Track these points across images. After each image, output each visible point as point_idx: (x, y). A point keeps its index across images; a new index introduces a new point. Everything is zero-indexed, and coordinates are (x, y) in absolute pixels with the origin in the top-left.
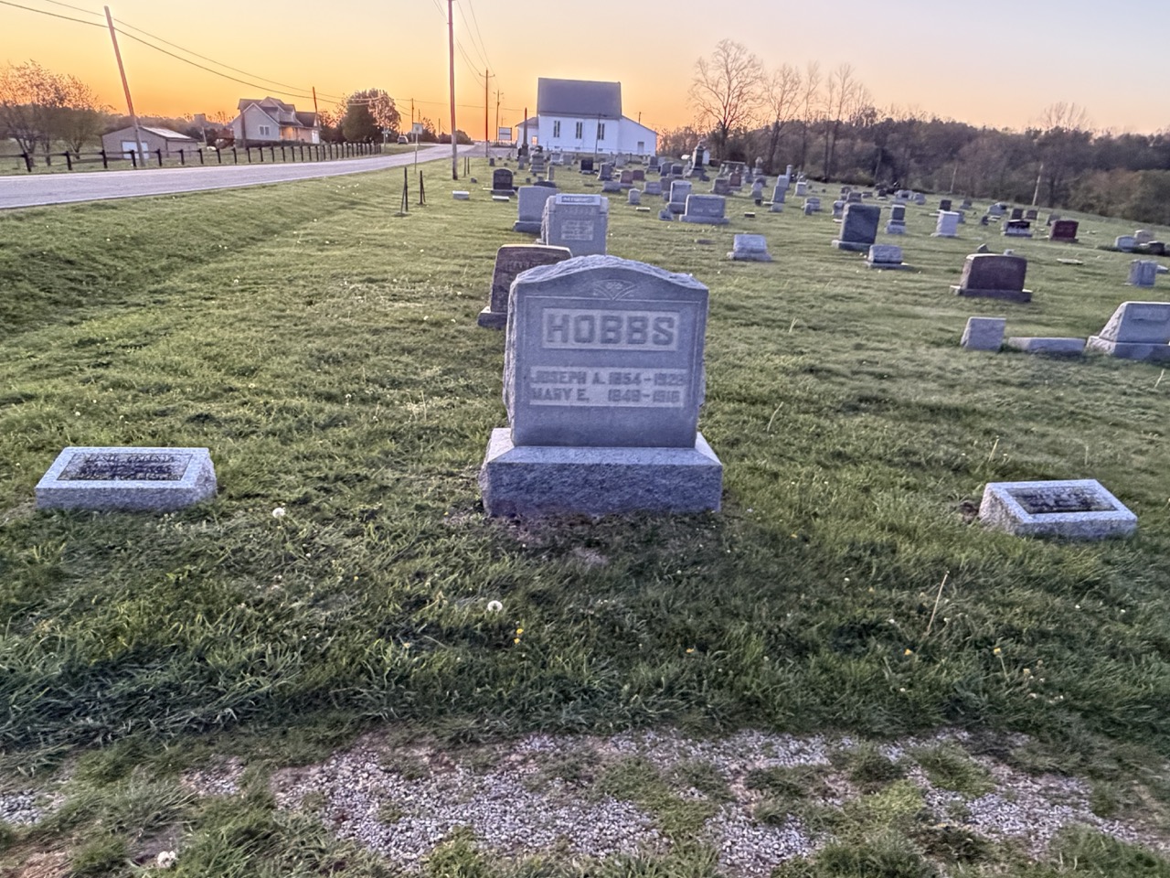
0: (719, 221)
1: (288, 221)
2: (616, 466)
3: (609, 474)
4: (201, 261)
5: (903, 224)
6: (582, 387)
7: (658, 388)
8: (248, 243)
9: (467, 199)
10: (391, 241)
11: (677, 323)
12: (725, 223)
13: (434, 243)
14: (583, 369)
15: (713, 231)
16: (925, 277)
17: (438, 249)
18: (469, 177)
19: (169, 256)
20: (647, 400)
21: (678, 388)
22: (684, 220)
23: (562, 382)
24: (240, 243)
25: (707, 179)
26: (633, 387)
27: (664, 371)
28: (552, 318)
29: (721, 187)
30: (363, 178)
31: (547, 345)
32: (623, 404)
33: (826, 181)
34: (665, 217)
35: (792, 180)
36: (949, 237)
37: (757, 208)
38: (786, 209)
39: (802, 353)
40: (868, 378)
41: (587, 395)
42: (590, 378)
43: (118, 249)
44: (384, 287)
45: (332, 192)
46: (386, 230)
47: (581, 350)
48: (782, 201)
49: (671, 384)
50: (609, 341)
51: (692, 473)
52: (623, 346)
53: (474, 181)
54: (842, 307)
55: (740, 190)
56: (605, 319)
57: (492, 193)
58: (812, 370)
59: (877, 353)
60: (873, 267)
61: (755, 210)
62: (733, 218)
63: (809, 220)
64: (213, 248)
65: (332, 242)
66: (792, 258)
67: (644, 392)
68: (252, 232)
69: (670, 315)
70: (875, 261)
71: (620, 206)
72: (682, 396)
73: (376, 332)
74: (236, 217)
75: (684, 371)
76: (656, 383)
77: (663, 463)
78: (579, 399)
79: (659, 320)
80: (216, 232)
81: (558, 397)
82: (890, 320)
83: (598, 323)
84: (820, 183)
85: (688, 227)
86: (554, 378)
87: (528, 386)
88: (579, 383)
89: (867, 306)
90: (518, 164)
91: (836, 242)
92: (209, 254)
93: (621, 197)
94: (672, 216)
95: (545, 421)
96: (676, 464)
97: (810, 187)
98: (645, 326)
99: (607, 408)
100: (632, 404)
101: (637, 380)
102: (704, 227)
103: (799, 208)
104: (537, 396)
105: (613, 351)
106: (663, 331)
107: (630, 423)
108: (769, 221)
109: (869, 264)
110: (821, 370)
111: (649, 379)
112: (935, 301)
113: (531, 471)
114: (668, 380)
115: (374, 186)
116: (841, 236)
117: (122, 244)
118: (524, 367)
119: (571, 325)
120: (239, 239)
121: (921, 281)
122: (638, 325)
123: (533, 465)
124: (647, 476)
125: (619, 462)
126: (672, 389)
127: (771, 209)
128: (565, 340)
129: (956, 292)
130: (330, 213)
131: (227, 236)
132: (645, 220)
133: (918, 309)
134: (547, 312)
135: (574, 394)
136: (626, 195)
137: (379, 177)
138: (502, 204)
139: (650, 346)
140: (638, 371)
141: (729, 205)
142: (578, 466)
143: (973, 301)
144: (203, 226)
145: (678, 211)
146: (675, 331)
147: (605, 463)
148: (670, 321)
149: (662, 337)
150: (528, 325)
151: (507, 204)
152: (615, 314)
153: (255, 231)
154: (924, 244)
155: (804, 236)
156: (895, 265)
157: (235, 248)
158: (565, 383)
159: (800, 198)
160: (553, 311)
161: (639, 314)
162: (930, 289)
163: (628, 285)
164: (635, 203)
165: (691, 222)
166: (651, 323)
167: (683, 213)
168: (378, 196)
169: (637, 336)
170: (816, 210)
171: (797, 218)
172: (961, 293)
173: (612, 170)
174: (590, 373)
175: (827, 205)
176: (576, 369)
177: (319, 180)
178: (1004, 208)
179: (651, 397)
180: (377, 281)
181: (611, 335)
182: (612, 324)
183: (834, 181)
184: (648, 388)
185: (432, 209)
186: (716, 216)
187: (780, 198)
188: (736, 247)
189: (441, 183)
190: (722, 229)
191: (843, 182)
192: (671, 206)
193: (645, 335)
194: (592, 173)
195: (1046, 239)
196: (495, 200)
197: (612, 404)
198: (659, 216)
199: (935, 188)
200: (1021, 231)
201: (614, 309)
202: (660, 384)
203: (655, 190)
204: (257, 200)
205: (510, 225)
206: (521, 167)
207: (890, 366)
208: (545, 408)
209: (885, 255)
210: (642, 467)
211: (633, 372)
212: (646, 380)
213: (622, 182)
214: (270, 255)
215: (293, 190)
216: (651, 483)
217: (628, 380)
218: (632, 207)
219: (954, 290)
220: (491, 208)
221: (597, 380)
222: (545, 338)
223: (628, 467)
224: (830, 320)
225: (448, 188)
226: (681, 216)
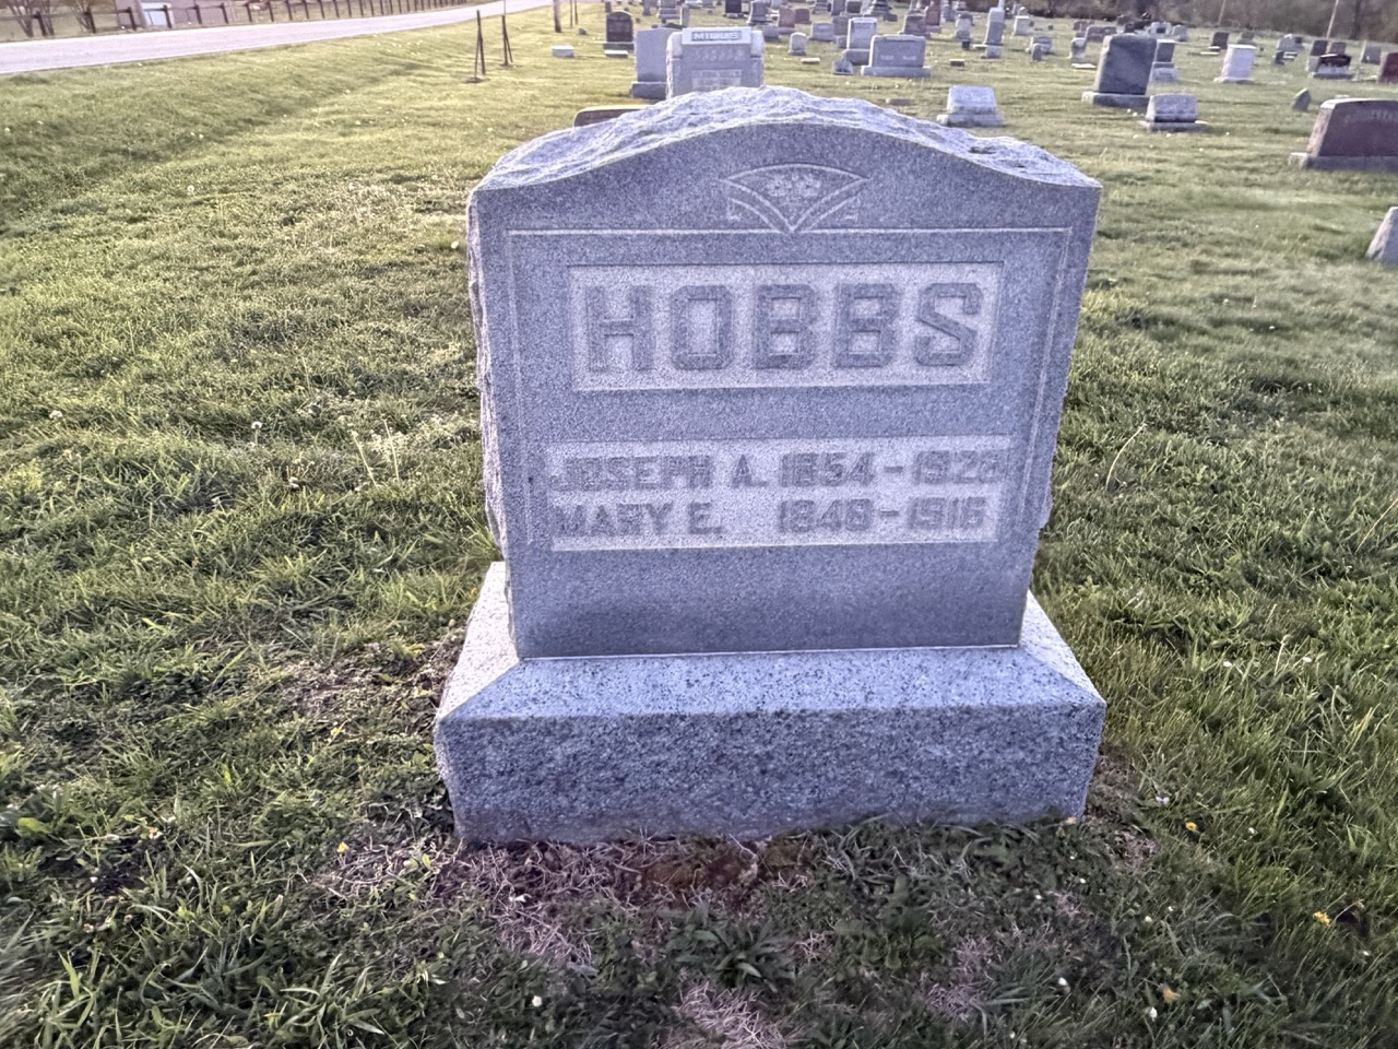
0: (915, 71)
1: (308, 94)
2: (801, 717)
3: (784, 739)
4: (157, 158)
5: (1172, 66)
6: (702, 496)
7: (924, 491)
8: (241, 129)
9: (571, 56)
10: (450, 117)
11: (989, 300)
12: (925, 75)
13: (513, 118)
14: (699, 449)
15: (910, 86)
16: (1237, 141)
17: (517, 126)
18: (577, 28)
19: (105, 152)
20: (893, 523)
21: (984, 491)
22: (868, 73)
23: (639, 487)
24: (228, 128)
25: (893, 19)
26: (850, 491)
27: (944, 444)
28: (596, 296)
29: (914, 26)
30: (431, 34)
31: (587, 384)
32: (820, 539)
33: (1050, 16)
34: (841, 71)
35: (1008, 16)
36: (1240, 83)
37: (964, 54)
38: (1005, 54)
39: (1107, 285)
40: (1244, 333)
41: (715, 518)
42: (722, 476)
43: (21, 143)
44: (415, 190)
45: (383, 53)
46: (448, 102)
47: (693, 393)
48: (998, 43)
49: (960, 480)
50: (781, 362)
51: (1016, 726)
52: (823, 376)
53: (583, 33)
54: (1140, 194)
55: (939, 31)
56: (766, 295)
57: (606, 47)
58: (1138, 322)
59: (1239, 279)
60: (1154, 130)
61: (963, 56)
62: (935, 68)
63: (1040, 67)
64: (182, 136)
65: (365, 122)
66: (1031, 121)
67: (883, 504)
68: (251, 111)
69: (968, 275)
70: (1157, 120)
71: (779, 57)
72: (993, 510)
73: (371, 272)
74: (230, 91)
75: (1004, 443)
76: (918, 477)
77: (936, 702)
78: (693, 531)
79: (935, 291)
80: (189, 112)
81: (631, 526)
82: (1224, 215)
83: (744, 310)
84: (1042, 19)
85: (875, 82)
86: (615, 474)
87: (541, 503)
88: (692, 485)
89: (1177, 190)
90: (642, 9)
91: (1089, 95)
92: (171, 147)
93: (779, 47)
94: (851, 68)
95: (599, 591)
96: (975, 702)
97: (1032, 24)
98: (892, 314)
99: (778, 551)
100: (843, 539)
101: (864, 473)
102: (897, 81)
103: (1023, 51)
104: (572, 524)
105: (793, 392)
106: (945, 327)
107: (840, 588)
108: (984, 70)
109: (1148, 125)
110: (1154, 320)
111: (899, 469)
112: (1277, 178)
113: (564, 738)
114: (955, 468)
115: (444, 44)
116: (1096, 85)
117: (30, 136)
118: (525, 448)
119: (661, 317)
120: (228, 122)
121: (1235, 148)
122: (866, 309)
123: (568, 723)
124: (891, 739)
125: (808, 703)
126: (968, 492)
127: (985, 54)
128: (643, 364)
129: (1302, 162)
130: (375, 81)
131: (209, 119)
132: (814, 75)
133: (1259, 194)
134: (582, 279)
135: (678, 517)
136: (786, 42)
137: (451, 32)
138: (618, 61)
139: (903, 371)
140: (866, 446)
141: (928, 50)
142: (695, 721)
143: (1334, 175)
144: (173, 103)
145: (858, 61)
146: (983, 325)
147: (771, 708)
148: (970, 296)
149: (944, 344)
150: (523, 325)
151: (624, 61)
152: (796, 277)
153: (255, 111)
154: (1210, 94)
155: (1039, 88)
156: (1185, 125)
157: (218, 135)
158: (651, 487)
159: (1019, 38)
160: (598, 277)
161: (873, 275)
162: (1255, 159)
163: (836, 181)
164: (798, 52)
165: (879, 75)
166: (908, 305)
167: (867, 63)
168: (449, 57)
169: (865, 344)
170: (1048, 53)
171: (1023, 65)
172: (1310, 164)
173: (767, 12)
174: (724, 457)
175: (1061, 46)
176: (679, 450)
177: (370, 37)
178: (1299, 41)
179: (902, 520)
180: (409, 179)
181: (785, 345)
182: (786, 310)
183: (1061, 16)
184: (893, 493)
185: (520, 71)
186: (909, 65)
187: (995, 39)
188: (951, 106)
189: (539, 37)
190: (922, 84)
191: (1074, 16)
192: (848, 54)
193: (890, 339)
194: (741, 17)
195: (1373, 81)
196: (609, 56)
197: (790, 541)
198: (833, 69)
199: (1197, 19)
200: (1338, 70)
201: (794, 262)
202: (929, 481)
203: (826, 35)
204: (267, 66)
205: (626, 89)
206: (646, 13)
207: (1272, 306)
208: (599, 557)
209: (1172, 110)
210: (877, 717)
211: (852, 449)
212: (889, 470)
213: (780, 25)
214: (267, 145)
215: (326, 52)
216: (905, 754)
217: (836, 473)
218: (796, 58)
219: (1297, 160)
220: (603, 66)
221: (743, 476)
222: (581, 361)
223: (838, 717)
224: (1129, 219)
225: (547, 43)
226: (863, 67)
